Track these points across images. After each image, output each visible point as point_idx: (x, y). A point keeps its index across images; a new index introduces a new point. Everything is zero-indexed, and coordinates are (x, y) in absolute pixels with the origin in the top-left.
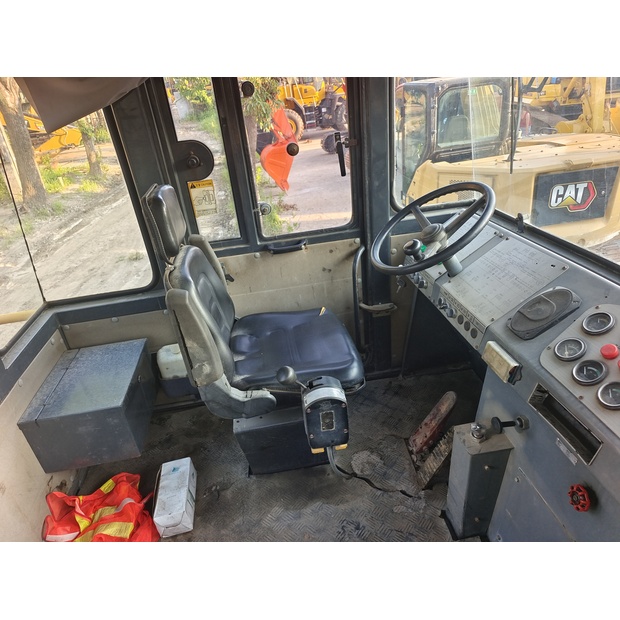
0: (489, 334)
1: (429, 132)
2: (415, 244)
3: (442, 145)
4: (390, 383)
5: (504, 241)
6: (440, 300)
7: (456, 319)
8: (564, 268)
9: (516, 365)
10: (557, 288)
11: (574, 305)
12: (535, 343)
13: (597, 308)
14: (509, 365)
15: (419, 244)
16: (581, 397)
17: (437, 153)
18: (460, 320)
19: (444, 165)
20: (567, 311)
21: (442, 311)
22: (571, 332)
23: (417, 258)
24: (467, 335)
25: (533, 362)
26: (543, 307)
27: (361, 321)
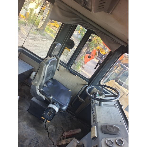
0: (96, 124)
1: (119, 75)
2: (97, 93)
3: (119, 80)
4: (71, 116)
5: (115, 108)
6: (93, 108)
7: (93, 115)
8: (122, 124)
9: (96, 136)
10: (118, 127)
11: (118, 134)
12: (104, 135)
13: (122, 139)
14: (95, 135)
15: (97, 94)
17: (117, 80)
18: (94, 116)
19: (117, 83)
20: (116, 134)
21: (92, 111)
22: (113, 139)
23: (95, 96)
24: (92, 120)
25: (100, 139)
26: (112, 129)
27: (76, 99)
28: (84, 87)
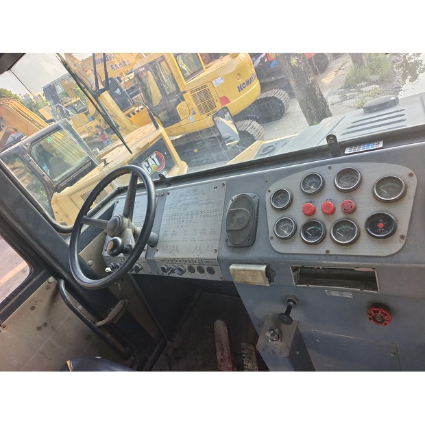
1: (40, 177)
3: (56, 179)
5: (168, 197)
6: (163, 269)
7: (187, 272)
8: (224, 184)
9: (263, 268)
10: (234, 198)
11: (255, 200)
12: (260, 241)
13: (269, 191)
14: (261, 271)
16: (327, 252)
17: (57, 186)
18: (191, 270)
19: (68, 190)
20: (256, 207)
21: (172, 275)
22: (272, 218)
24: (206, 276)
25: (272, 255)
26: (239, 216)
28: (64, 297)
